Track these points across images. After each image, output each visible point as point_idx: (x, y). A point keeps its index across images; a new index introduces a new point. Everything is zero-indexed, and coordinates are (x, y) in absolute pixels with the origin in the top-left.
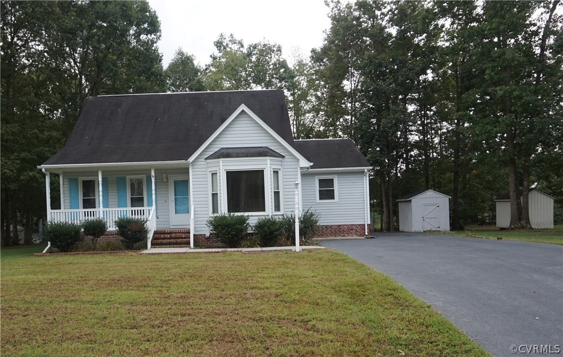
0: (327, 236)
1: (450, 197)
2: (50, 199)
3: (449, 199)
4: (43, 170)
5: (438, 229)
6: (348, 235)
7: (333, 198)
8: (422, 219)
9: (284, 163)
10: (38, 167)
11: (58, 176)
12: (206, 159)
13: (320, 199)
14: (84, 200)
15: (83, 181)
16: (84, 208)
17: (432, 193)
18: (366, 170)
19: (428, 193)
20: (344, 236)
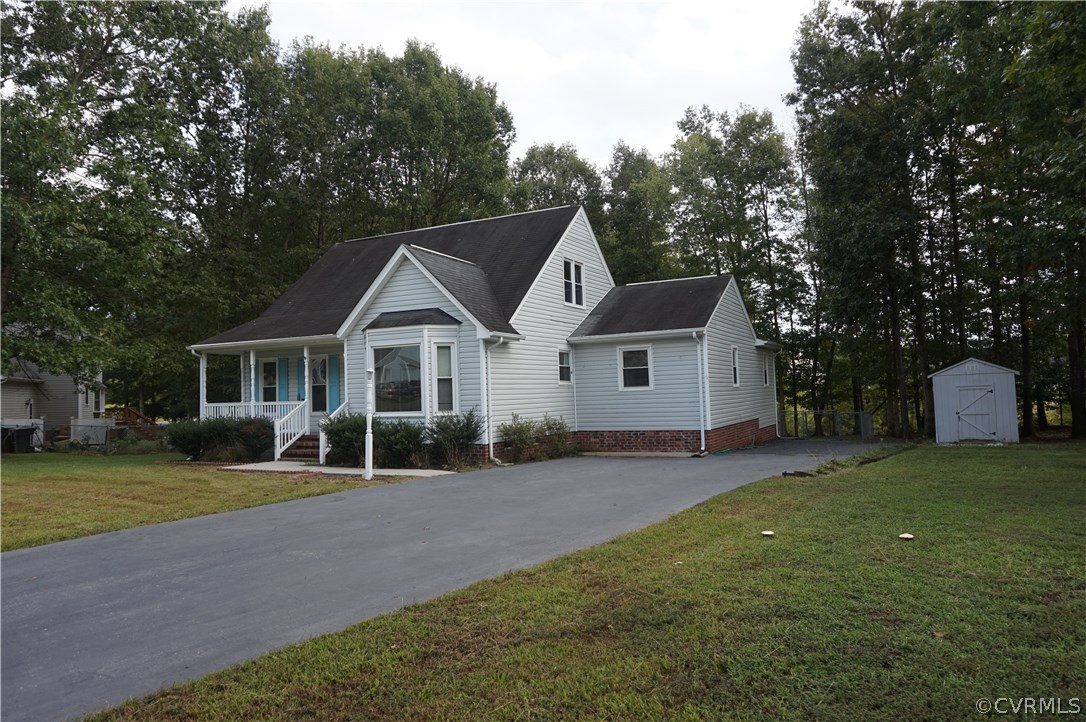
0: (638, 450)
1: (1018, 373)
2: (205, 390)
3: (1016, 376)
4: (193, 352)
5: (993, 437)
6: (673, 450)
7: (646, 383)
8: (956, 416)
9: (462, 334)
10: (188, 348)
11: (239, 356)
12: (364, 330)
13: (625, 385)
14: (265, 389)
15: (265, 364)
16: (265, 400)
17: (977, 364)
18: (694, 334)
19: (967, 365)
20: (665, 451)
